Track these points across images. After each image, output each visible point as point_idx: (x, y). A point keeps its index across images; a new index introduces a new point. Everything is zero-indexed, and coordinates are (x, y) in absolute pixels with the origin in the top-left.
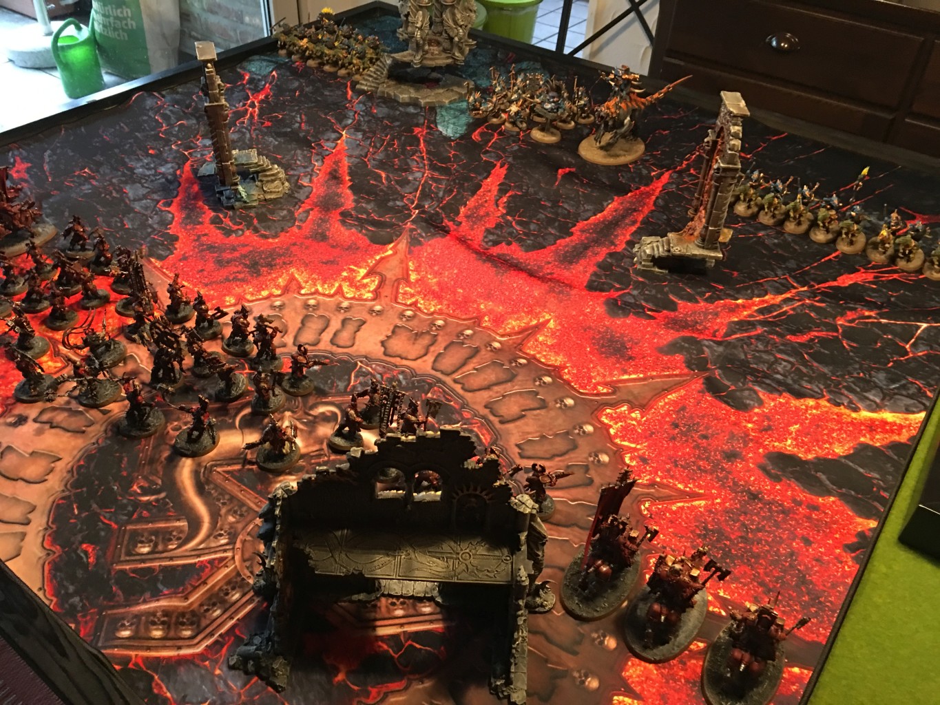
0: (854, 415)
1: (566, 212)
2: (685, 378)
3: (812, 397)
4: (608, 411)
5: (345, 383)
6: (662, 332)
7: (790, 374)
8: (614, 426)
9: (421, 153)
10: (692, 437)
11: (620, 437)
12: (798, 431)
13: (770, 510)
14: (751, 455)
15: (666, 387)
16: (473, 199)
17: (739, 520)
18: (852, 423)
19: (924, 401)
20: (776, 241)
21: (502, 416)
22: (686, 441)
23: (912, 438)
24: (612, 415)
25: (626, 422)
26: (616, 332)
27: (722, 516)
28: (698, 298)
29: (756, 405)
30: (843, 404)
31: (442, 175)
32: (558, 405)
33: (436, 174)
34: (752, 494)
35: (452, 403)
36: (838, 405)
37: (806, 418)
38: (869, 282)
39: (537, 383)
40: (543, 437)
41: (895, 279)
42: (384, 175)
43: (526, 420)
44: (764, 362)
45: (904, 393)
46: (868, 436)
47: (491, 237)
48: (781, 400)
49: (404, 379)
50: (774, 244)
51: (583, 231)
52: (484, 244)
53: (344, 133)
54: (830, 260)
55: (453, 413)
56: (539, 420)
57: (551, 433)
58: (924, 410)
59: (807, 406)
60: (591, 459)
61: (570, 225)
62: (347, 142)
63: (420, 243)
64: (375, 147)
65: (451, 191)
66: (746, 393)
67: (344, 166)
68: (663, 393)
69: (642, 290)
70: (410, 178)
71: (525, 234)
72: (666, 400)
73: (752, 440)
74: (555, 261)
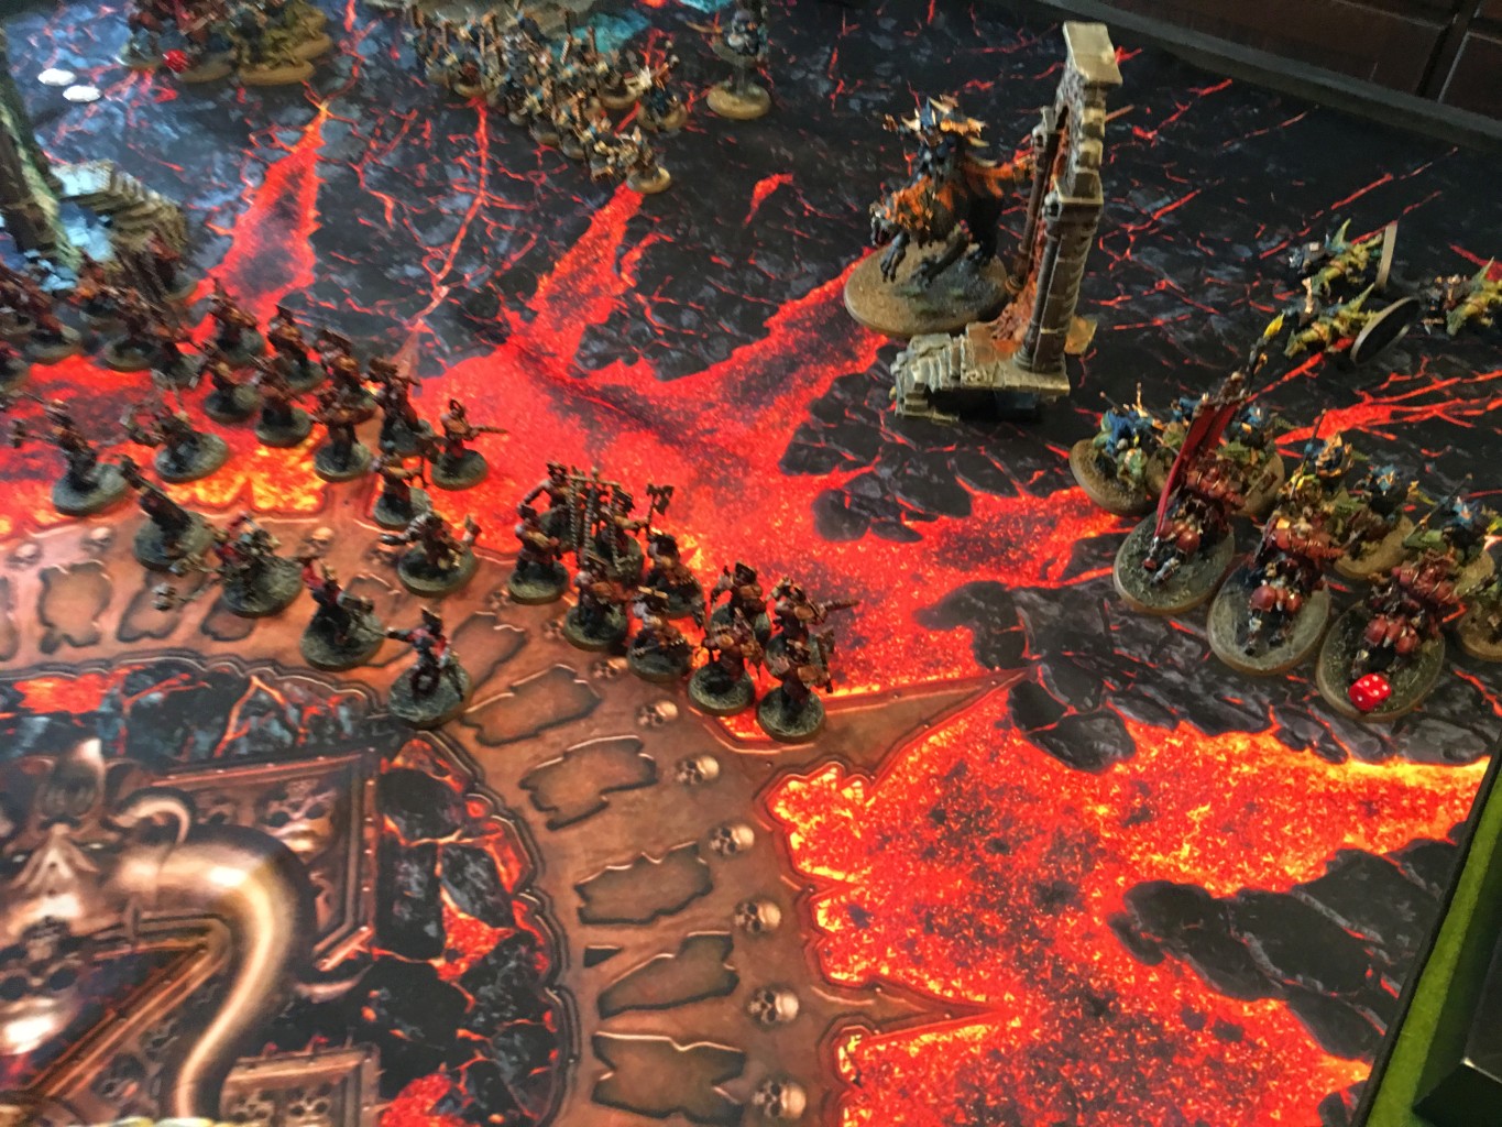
0: (1333, 772)
1: (761, 280)
2: (971, 690)
3: (1243, 727)
4: (793, 785)
5: (214, 737)
6: (931, 574)
7: (1198, 670)
8: (803, 827)
9: (477, 149)
10: (972, 847)
11: (812, 855)
12: (1207, 820)
13: (1131, 1045)
14: (1097, 894)
15: (925, 716)
16: (568, 257)
17: (1057, 1077)
18: (1328, 796)
19: (1487, 730)
20: (1191, 336)
21: (556, 809)
22: (959, 858)
23: (1455, 830)
24: (799, 796)
25: (829, 814)
26: (834, 576)
27: (1020, 1069)
28: (1016, 483)
29: (1120, 754)
30: (1310, 743)
31: (511, 199)
32: (683, 776)
33: (501, 200)
34: (1095, 1002)
35: (448, 779)
36: (1297, 745)
37: (1228, 787)
38: (1380, 427)
39: (644, 720)
40: (639, 862)
41: (1435, 419)
42: (390, 204)
43: (608, 817)
44: (1144, 642)
45: (1444, 711)
46: (1361, 829)
47: (596, 347)
48: (1175, 742)
49: (351, 718)
50: (1187, 343)
51: (789, 325)
52: (579, 364)
53: (323, 108)
54: (1302, 377)
55: (445, 807)
56: (637, 815)
57: (659, 849)
58: (1486, 754)
59: (1230, 756)
60: (740, 919)
61: (766, 311)
62: (327, 129)
63: (437, 369)
64: (383, 137)
65: (526, 238)
66: (1101, 724)
67: (310, 183)
68: (919, 730)
69: (901, 466)
70: (445, 209)
71: (670, 336)
72: (925, 749)
73: (1102, 852)
74: (725, 400)
